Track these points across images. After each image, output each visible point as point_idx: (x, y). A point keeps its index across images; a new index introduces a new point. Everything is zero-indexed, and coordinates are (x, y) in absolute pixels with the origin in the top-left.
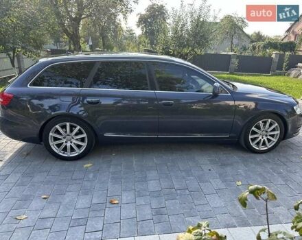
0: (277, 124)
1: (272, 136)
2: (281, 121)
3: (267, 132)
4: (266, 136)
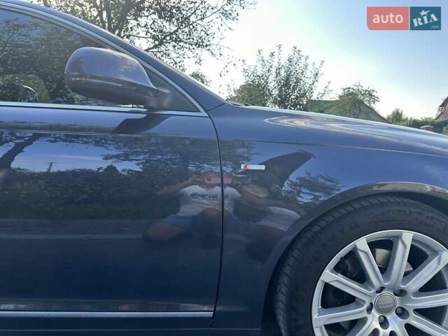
1: (434, 315)
4: (402, 313)
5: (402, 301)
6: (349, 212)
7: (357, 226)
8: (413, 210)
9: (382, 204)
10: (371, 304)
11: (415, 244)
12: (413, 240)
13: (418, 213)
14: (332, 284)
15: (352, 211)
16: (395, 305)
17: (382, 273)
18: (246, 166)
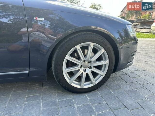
0: (103, 50)
1: (99, 67)
2: (109, 46)
3: (90, 62)
4: (90, 68)
5: (90, 64)
6: (74, 37)
7: (76, 41)
8: (94, 36)
9: (85, 34)
10: (81, 65)
11: (94, 47)
12: (94, 46)
13: (95, 37)
14: (69, 60)
15: (75, 36)
16: (88, 66)
17: (84, 56)
18: (36, 18)
